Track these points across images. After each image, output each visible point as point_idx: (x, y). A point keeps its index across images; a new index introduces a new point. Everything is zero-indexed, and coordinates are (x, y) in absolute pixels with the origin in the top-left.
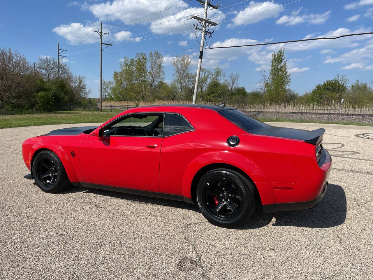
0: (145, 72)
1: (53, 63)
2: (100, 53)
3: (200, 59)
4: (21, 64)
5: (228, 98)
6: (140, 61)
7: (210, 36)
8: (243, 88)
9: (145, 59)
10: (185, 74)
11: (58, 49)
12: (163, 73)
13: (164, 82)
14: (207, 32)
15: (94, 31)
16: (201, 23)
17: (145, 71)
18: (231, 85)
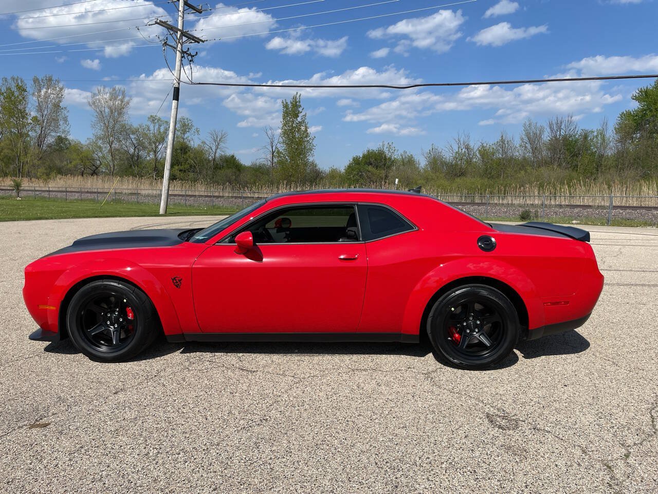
0: (23, 117)
5: (209, 172)
6: (13, 93)
8: (233, 156)
9: (25, 91)
12: (65, 120)
13: (67, 139)
14: (185, 52)
17: (23, 115)
18: (214, 151)
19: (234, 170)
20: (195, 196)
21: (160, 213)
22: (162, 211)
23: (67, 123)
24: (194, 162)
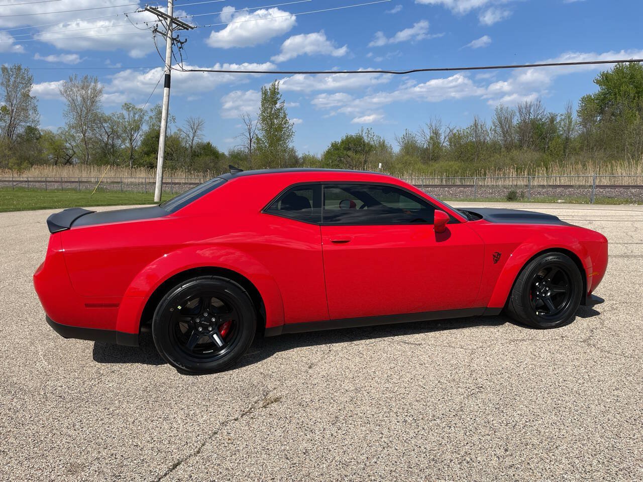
7: (180, 48)
16: (163, 22)
19: (212, 157)
23: (37, 112)
24: (171, 149)
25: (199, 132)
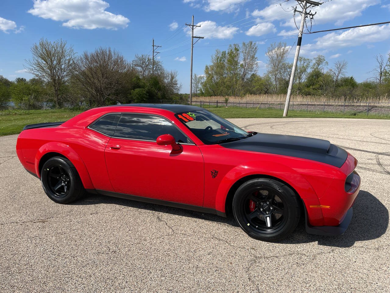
0: (237, 65)
1: (148, 60)
2: (192, 47)
3: (298, 47)
4: (119, 62)
5: (332, 89)
6: (232, 53)
7: (311, 19)
8: (352, 78)
9: (238, 50)
10: (281, 64)
11: (153, 46)
12: (256, 64)
13: (256, 75)
14: (308, 14)
15: (186, 25)
16: (301, 4)
17: (236, 63)
18: (337, 75)
20: (315, 105)
21: (283, 116)
22: (284, 115)
24: (323, 82)
25: (343, 70)
